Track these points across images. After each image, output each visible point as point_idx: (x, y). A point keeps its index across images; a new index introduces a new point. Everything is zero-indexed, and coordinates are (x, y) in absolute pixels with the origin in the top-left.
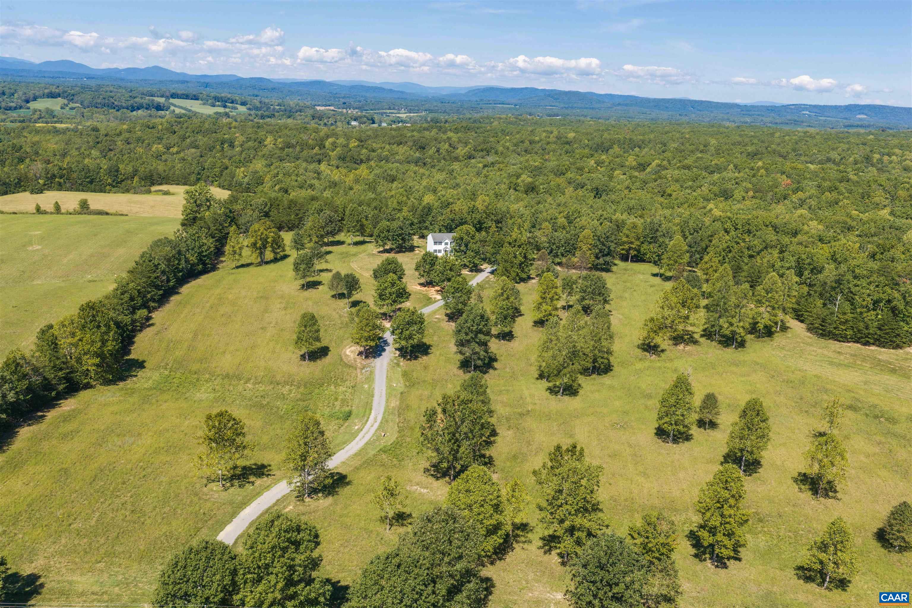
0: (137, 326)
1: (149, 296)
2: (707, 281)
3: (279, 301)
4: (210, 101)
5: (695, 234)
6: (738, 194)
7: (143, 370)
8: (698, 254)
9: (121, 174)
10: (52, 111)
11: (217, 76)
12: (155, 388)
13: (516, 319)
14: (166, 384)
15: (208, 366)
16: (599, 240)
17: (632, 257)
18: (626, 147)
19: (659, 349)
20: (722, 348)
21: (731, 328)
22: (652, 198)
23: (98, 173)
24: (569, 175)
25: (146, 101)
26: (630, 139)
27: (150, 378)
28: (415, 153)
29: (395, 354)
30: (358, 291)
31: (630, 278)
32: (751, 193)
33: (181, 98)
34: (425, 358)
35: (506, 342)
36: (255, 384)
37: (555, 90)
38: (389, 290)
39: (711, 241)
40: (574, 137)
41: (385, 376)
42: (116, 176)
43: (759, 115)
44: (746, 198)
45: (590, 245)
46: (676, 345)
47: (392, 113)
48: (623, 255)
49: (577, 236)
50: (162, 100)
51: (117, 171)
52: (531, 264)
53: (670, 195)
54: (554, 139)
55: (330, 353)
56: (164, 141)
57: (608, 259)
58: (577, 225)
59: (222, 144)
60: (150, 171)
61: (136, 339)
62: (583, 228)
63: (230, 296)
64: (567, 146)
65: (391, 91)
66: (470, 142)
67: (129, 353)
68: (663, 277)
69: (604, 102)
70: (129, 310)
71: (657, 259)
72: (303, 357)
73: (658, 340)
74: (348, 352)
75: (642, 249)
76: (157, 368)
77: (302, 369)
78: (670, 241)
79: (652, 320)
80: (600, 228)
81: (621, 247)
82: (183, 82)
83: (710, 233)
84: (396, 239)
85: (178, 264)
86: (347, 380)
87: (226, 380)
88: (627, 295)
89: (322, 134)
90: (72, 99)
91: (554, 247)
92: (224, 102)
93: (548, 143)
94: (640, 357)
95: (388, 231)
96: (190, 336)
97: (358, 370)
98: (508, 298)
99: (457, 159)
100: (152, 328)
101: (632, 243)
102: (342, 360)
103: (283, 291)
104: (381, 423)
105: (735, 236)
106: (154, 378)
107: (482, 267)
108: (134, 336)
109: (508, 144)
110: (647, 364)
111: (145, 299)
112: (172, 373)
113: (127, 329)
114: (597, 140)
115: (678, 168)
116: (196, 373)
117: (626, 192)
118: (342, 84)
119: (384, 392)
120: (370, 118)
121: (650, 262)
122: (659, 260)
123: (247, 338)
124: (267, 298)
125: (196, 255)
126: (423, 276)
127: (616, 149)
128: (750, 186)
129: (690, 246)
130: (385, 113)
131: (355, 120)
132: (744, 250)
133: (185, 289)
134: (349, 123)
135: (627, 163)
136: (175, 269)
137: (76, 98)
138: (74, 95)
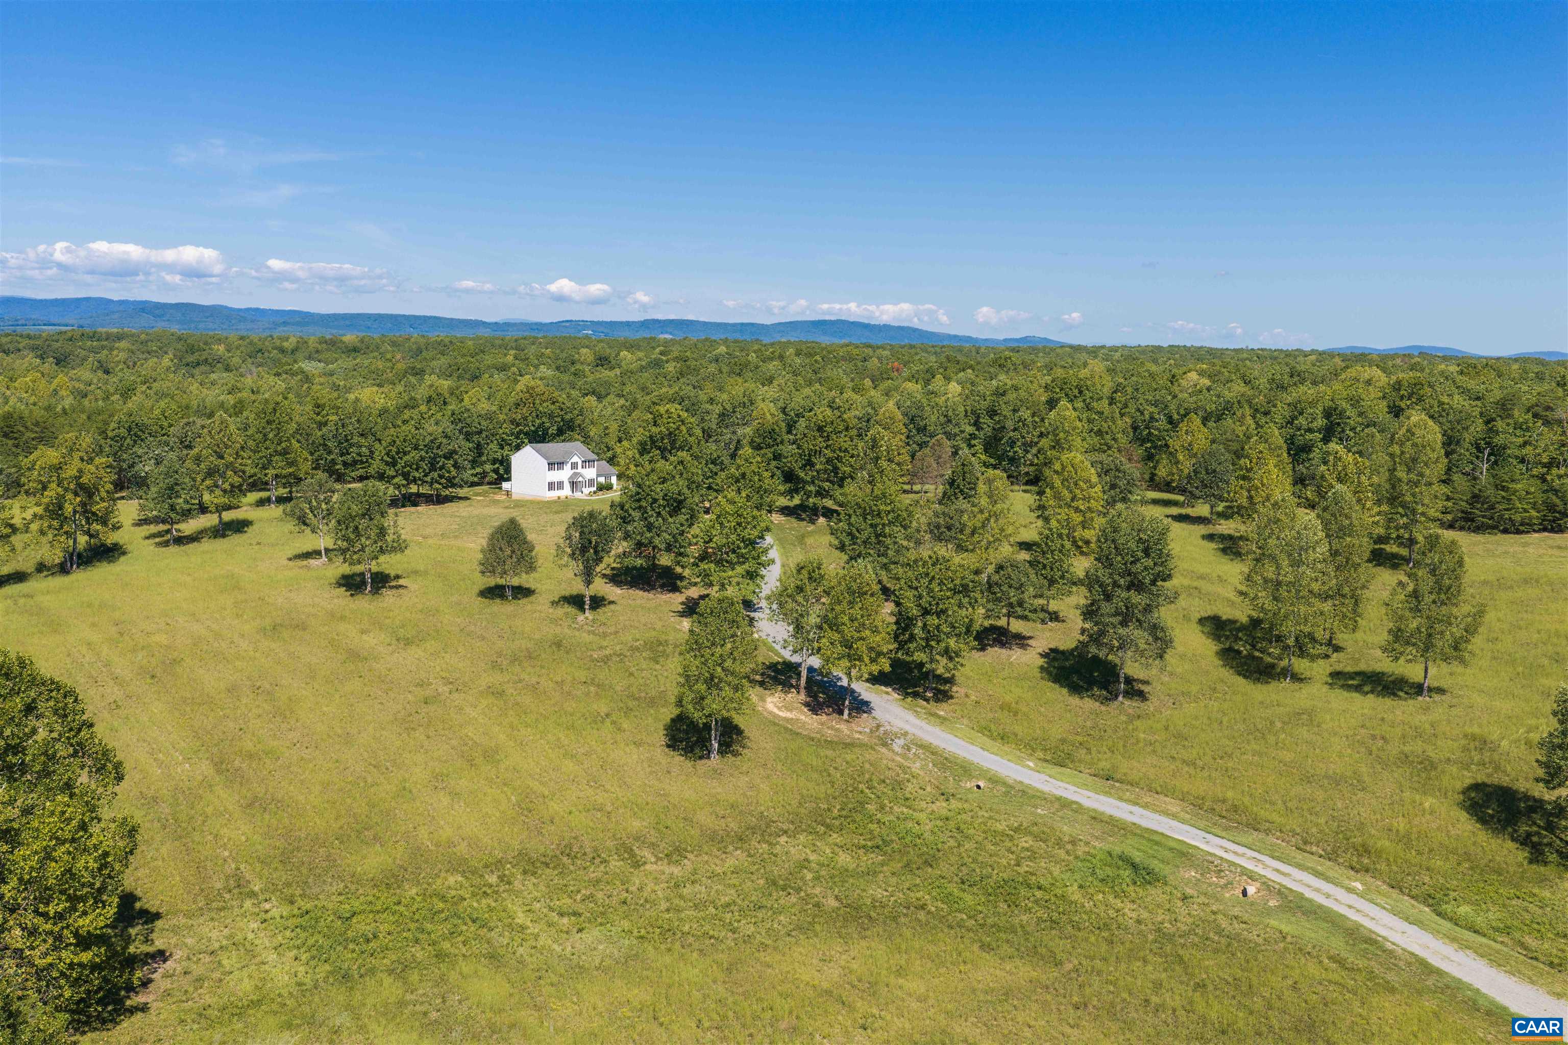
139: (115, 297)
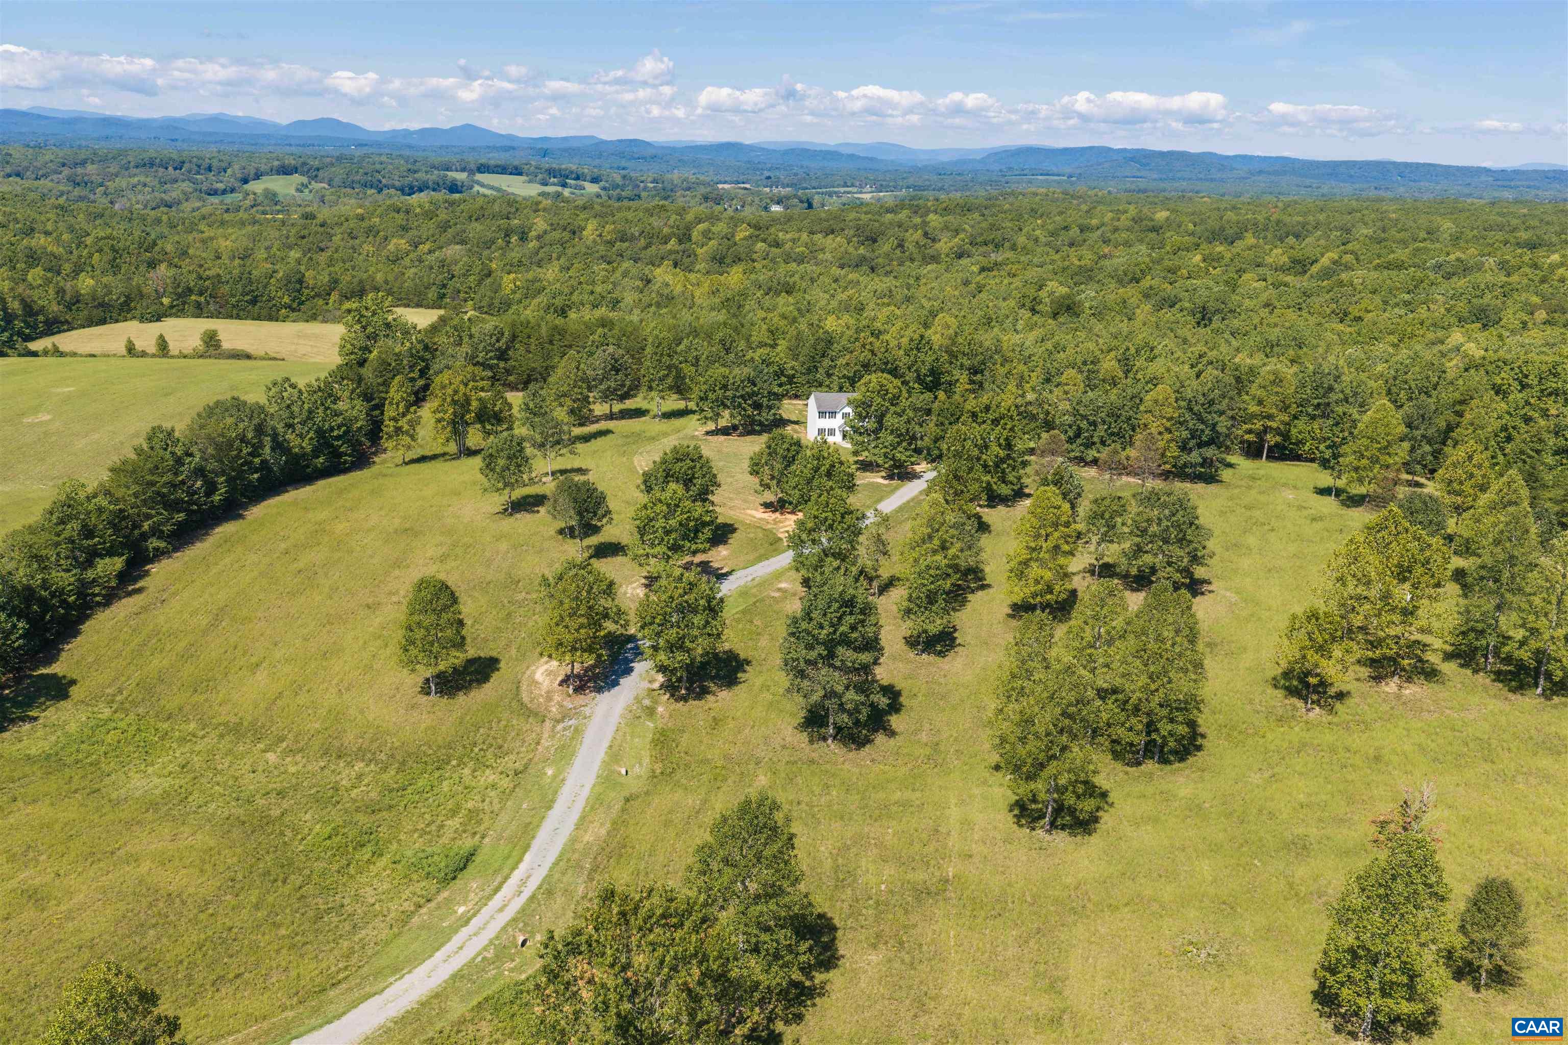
0: (93, 596)
1: (146, 526)
2: (1458, 509)
4: (540, 176)
5: (1423, 397)
6: (1511, 316)
7: (61, 703)
8: (1429, 443)
9: (307, 287)
10: (275, 195)
11: (565, 139)
13: (970, 597)
14: (84, 746)
15: (207, 701)
16: (1191, 410)
17: (1270, 449)
18: (1269, 236)
19: (1332, 691)
20: (1505, 692)
21: (1534, 644)
22: (1320, 324)
24: (1146, 282)
25: (434, 177)
26: (1278, 222)
27: (61, 726)
28: (856, 249)
29: (652, 682)
30: (605, 521)
31: (1262, 498)
32: (1541, 315)
33: (493, 172)
34: (724, 694)
35: (932, 658)
36: (286, 753)
37: (1143, 150)
38: (661, 523)
39: (1460, 414)
40: (1168, 219)
41: (606, 744)
42: (298, 291)
43: (1529, 187)
44: (1530, 325)
45: (1169, 419)
46: (1377, 679)
47: (849, 193)
48: (1250, 443)
49: (1137, 399)
50: (461, 176)
51: (300, 282)
52: (1025, 464)
53: (1360, 319)
54: (1129, 223)
55: (495, 676)
56: (412, 232)
57: (1210, 452)
58: (1139, 376)
59: (507, 235)
60: (361, 282)
61: (86, 625)
62: (1154, 381)
63: (341, 527)
64: (1153, 235)
65: (852, 157)
66: (964, 230)
68: (1343, 496)
69: (1232, 169)
70: (75, 557)
71: (1328, 454)
72: (427, 685)
73: (1329, 669)
74: (539, 676)
75: (1294, 431)
76: (94, 699)
77: (414, 716)
78: (1361, 413)
79: (1313, 616)
80: (1195, 383)
81: (1245, 427)
82: (507, 149)
83: (1457, 395)
84: (740, 405)
85: (250, 454)
86: (509, 752)
87: (229, 738)
88: (1252, 540)
89: (690, 217)
90: (316, 176)
91: (1084, 424)
92: (563, 177)
93: (1116, 230)
94: (1280, 712)
95: (725, 387)
96: (205, 622)
97: (548, 725)
98: (944, 547)
99: (935, 259)
100: (136, 600)
101: (1270, 417)
102: (518, 694)
103: (455, 519)
104: (533, 898)
105: (1521, 403)
106: (70, 725)
107: (918, 468)
108: (86, 619)
109: (1038, 232)
110: (1297, 732)
111: (131, 532)
112: (116, 716)
113: (62, 602)
114: (1213, 223)
115: (1375, 269)
116: (169, 717)
117: (1264, 312)
118: (772, 147)
119: (586, 792)
120: (804, 198)
121: (1312, 460)
122: (1336, 456)
125: (312, 435)
126: (768, 487)
127: (1250, 239)
128: (1535, 300)
129: (1409, 425)
130: (836, 193)
131: (778, 203)
132: (1545, 436)
133: (256, 512)
134: (766, 208)
135: (1269, 260)
136: (239, 465)
137: (321, 174)
138: (318, 170)
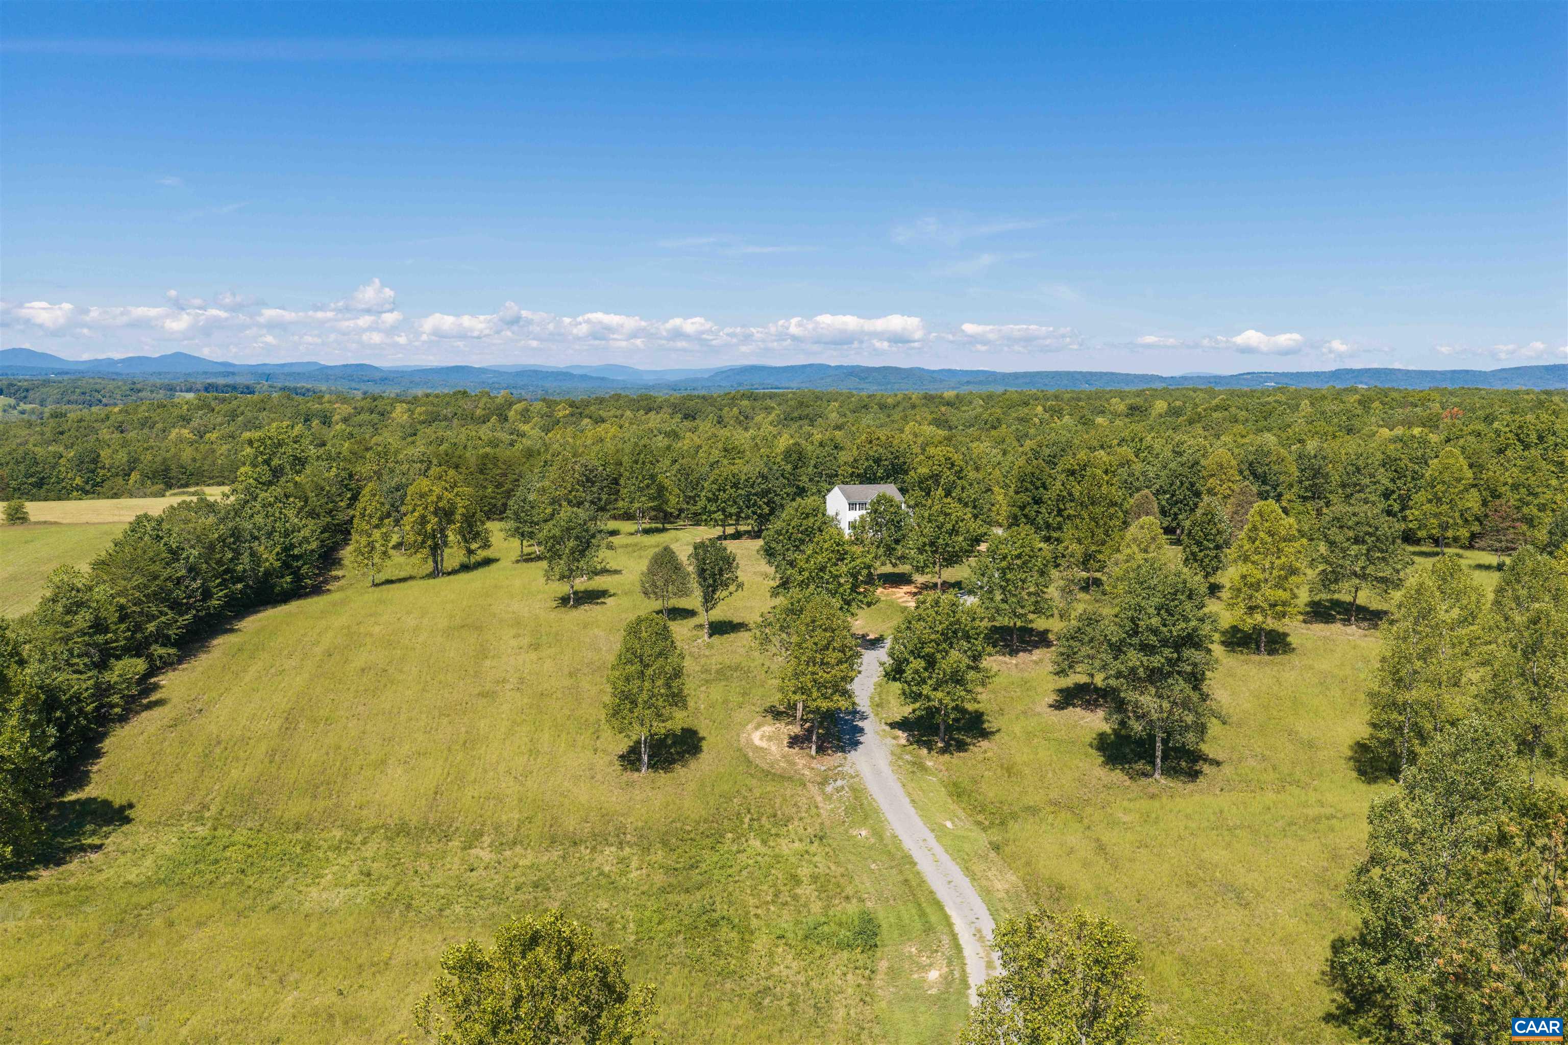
0: (113, 706)
1: (151, 627)
3: (513, 632)
7: (125, 828)
9: (103, 468)
11: (285, 365)
12: (161, 882)
14: (202, 866)
15: (337, 805)
23: (54, 467)
25: (160, 396)
27: (146, 851)
29: (895, 738)
30: (732, 588)
33: (223, 392)
34: (985, 744)
36: (499, 847)
37: (858, 366)
41: (905, 800)
42: (93, 472)
45: (1235, 482)
51: (95, 461)
55: (705, 746)
56: (195, 423)
60: (165, 460)
61: (107, 745)
63: (377, 629)
67: (82, 780)
70: (87, 654)
72: (630, 759)
74: (757, 740)
76: (173, 818)
77: (638, 795)
82: (226, 374)
84: (755, 504)
85: (232, 560)
86: (788, 820)
87: (402, 840)
90: (25, 397)
95: (735, 486)
96: (275, 726)
97: (814, 789)
100: (156, 712)
102: (749, 762)
103: (514, 613)
106: (160, 848)
108: (103, 736)
111: (139, 636)
112: (219, 832)
113: (81, 711)
116: (298, 828)
119: (936, 845)
123: (445, 721)
124: (479, 628)
125: (278, 549)
133: (250, 624)
136: (227, 571)
137: (31, 395)
138: (27, 391)
139: (833, 364)
